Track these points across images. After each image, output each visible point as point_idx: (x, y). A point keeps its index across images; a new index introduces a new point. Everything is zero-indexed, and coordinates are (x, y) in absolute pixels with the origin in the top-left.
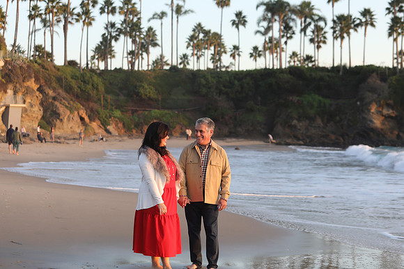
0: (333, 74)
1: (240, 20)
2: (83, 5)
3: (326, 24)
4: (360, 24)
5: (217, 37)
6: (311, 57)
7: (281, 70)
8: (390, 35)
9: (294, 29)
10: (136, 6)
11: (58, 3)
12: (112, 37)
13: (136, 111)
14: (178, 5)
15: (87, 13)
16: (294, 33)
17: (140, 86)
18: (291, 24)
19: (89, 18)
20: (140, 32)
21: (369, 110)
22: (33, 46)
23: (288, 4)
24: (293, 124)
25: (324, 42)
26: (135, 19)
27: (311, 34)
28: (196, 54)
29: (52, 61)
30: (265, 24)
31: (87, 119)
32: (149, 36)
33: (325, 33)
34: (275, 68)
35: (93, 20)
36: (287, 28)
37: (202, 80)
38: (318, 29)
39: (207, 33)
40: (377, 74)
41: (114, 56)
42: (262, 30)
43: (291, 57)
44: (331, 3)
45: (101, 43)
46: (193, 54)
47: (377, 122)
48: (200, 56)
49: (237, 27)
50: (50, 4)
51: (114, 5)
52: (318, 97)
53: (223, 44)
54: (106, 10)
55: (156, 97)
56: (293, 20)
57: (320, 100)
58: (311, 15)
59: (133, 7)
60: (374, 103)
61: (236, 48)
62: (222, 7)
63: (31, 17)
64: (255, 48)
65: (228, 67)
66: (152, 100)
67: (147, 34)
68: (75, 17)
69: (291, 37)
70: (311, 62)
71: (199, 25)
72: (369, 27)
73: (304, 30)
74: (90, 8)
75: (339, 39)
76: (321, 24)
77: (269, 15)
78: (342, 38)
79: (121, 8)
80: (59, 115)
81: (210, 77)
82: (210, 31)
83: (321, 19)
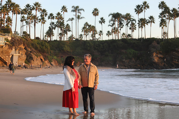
0: (139, 41)
1: (102, 21)
2: (41, 16)
3: (136, 22)
4: (149, 22)
5: (94, 27)
6: (130, 35)
7: (118, 40)
8: (160, 26)
9: (123, 24)
10: (62, 16)
11: (32, 15)
12: (53, 28)
13: (63, 56)
14: (78, 15)
15: (43, 19)
16: (123, 26)
17: (64, 47)
18: (122, 22)
19: (44, 21)
20: (64, 26)
21: (153, 55)
22: (22, 32)
23: (121, 15)
24: (123, 61)
25: (135, 29)
26: (62, 21)
27: (130, 26)
28: (86, 34)
29: (30, 37)
30: (112, 22)
31: (43, 60)
32: (67, 28)
33: (135, 25)
34: (116, 39)
35: (46, 21)
36: (121, 24)
37: (88, 44)
38: (133, 24)
39: (90, 26)
40: (156, 41)
41: (54, 35)
42: (111, 24)
43: (122, 35)
44: (137, 14)
45: (49, 30)
46: (84, 34)
47: (156, 60)
48: (87, 35)
49: (101, 24)
50: (29, 16)
51: (53, 16)
52: (133, 50)
53: (96, 30)
54: (50, 18)
55: (70, 51)
56: (123, 20)
57: (134, 52)
58: (130, 19)
59: (61, 16)
60: (155, 52)
61: (101, 32)
62: (95, 16)
63: (22, 21)
64: (109, 32)
65: (98, 39)
66: (68, 52)
67: (66, 27)
68: (38, 20)
69: (122, 27)
70: (130, 37)
71: (87, 23)
72: (152, 23)
73: (127, 24)
74: (44, 17)
75: (141, 28)
76: (134, 22)
77: (114, 19)
78: (142, 27)
79: (56, 17)
80: (32, 58)
81: (91, 43)
82: (91, 25)
83: (134, 20)
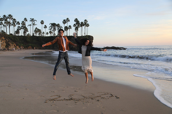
2: (13, 22)
5: (40, 30)
10: (25, 23)
12: (19, 29)
14: (34, 23)
17: (27, 39)
18: (56, 28)
19: (15, 25)
23: (56, 24)
26: (24, 26)
30: (51, 28)
31: (16, 46)
44: (64, 24)
46: (35, 33)
49: (45, 28)
54: (18, 24)
61: (44, 32)
62: (42, 24)
68: (11, 24)
71: (36, 28)
72: (70, 29)
77: (52, 26)
78: (66, 31)
80: (10, 45)
83: (61, 27)
